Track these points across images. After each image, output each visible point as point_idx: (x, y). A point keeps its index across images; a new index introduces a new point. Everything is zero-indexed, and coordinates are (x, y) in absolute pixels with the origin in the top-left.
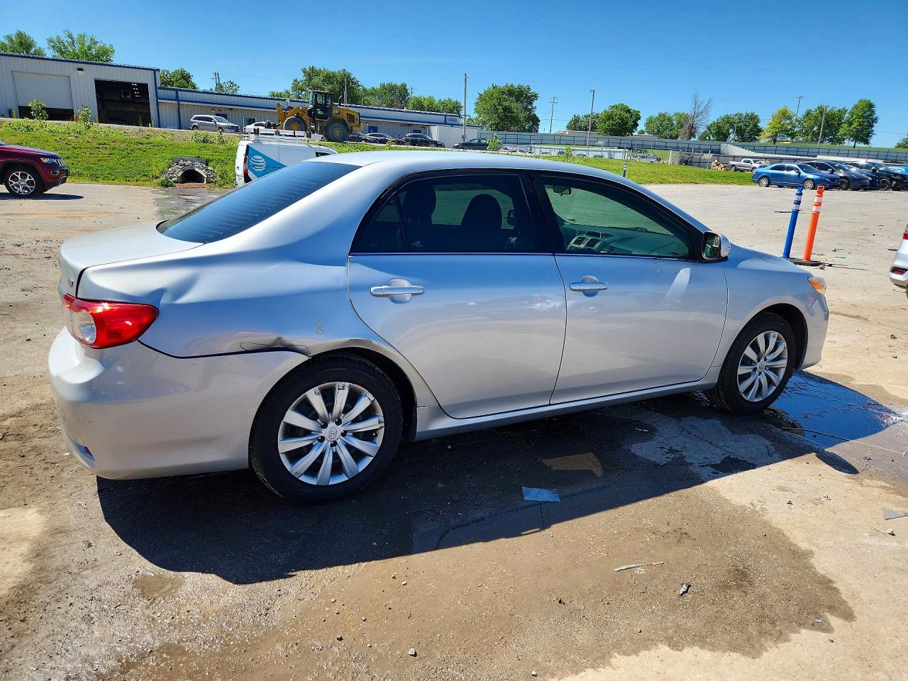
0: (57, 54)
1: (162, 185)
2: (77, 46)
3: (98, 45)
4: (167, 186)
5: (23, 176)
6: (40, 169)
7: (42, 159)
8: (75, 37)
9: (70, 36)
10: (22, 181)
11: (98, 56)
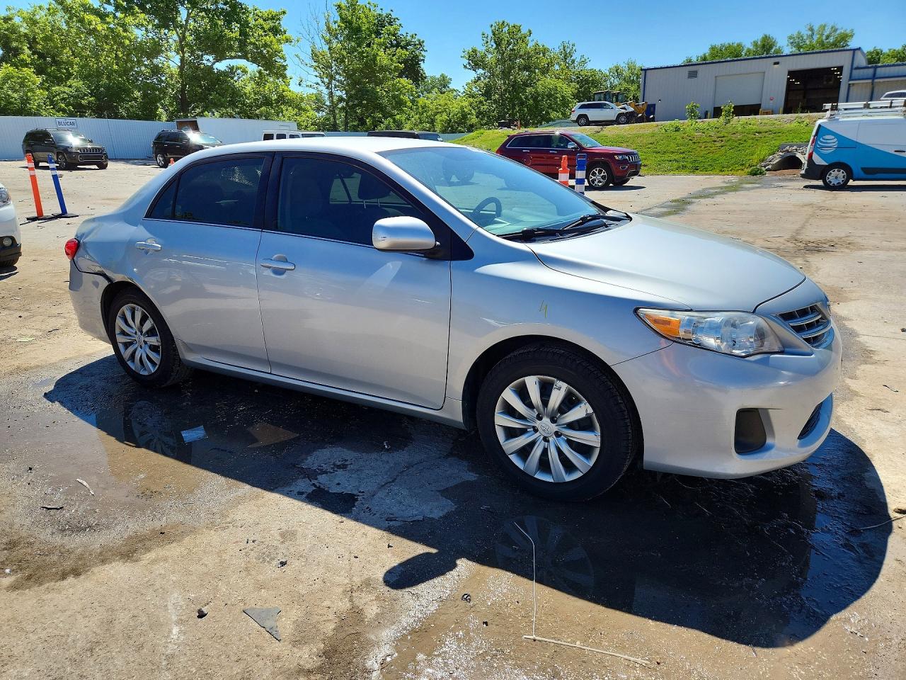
0: (794, 49)
1: (751, 174)
2: (816, 37)
3: (838, 32)
4: (755, 174)
5: (600, 172)
6: (612, 165)
7: (616, 157)
8: (816, 28)
9: (811, 29)
10: (599, 176)
11: (835, 44)
